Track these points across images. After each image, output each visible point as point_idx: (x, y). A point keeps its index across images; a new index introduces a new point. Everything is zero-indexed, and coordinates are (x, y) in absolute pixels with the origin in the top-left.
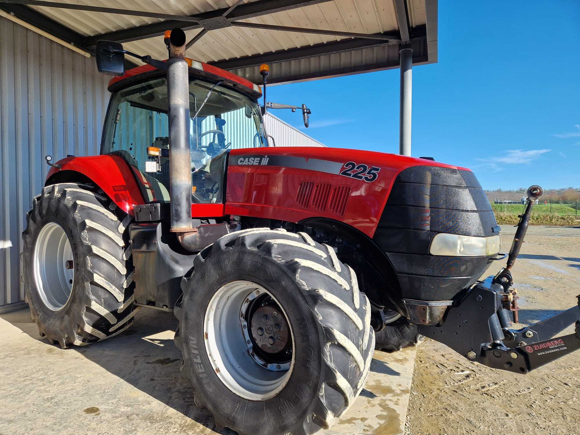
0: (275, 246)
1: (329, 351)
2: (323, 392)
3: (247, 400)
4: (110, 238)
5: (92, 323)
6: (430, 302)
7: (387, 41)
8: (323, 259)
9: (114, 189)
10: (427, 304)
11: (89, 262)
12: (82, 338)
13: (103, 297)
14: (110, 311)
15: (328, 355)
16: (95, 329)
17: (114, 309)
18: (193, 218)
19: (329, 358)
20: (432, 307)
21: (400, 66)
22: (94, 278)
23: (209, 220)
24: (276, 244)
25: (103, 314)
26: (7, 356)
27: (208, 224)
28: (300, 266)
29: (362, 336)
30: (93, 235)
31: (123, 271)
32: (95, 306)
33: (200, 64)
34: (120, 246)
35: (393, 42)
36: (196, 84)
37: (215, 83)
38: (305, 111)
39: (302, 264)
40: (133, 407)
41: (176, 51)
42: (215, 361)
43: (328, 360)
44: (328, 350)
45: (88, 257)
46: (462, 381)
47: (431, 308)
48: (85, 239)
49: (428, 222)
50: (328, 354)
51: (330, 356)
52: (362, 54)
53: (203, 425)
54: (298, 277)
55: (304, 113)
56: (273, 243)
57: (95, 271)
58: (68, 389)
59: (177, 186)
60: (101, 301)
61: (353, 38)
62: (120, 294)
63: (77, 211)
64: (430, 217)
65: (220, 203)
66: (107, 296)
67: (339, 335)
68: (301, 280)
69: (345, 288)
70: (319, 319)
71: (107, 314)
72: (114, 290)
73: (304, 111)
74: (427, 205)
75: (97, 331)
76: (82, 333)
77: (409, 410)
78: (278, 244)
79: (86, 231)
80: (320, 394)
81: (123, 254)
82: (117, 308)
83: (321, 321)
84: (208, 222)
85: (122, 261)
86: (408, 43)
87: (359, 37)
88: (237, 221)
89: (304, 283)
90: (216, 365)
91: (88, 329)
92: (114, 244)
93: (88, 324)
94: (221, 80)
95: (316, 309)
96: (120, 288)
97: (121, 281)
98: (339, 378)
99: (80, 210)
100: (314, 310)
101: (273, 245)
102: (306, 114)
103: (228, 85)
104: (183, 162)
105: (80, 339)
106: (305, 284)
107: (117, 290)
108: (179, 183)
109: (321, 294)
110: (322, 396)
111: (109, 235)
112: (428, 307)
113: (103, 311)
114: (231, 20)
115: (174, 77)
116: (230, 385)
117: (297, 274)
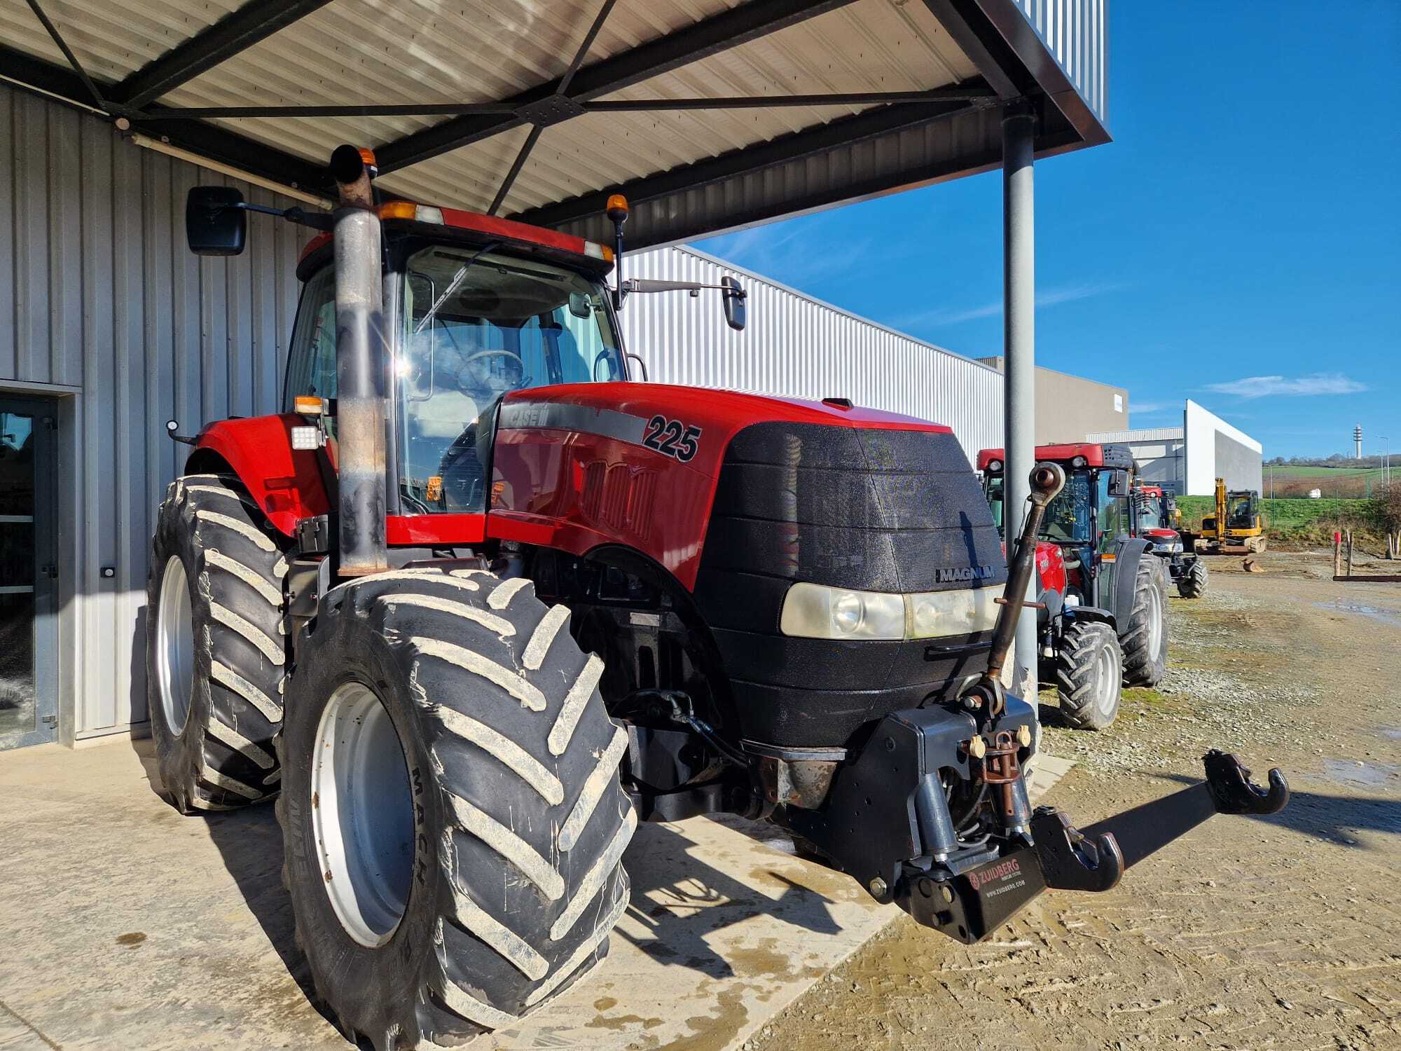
0: (392, 608)
1: (452, 847)
2: (442, 937)
3: (357, 943)
4: (252, 588)
5: (218, 765)
6: (786, 750)
7: (967, 104)
8: (500, 639)
9: (266, 485)
10: (780, 755)
11: (209, 636)
12: (210, 794)
13: (237, 711)
14: (254, 740)
15: (449, 855)
16: (225, 778)
17: (262, 738)
18: (389, 546)
19: (451, 861)
20: (793, 761)
21: (1003, 163)
22: (212, 671)
23: (454, 549)
24: (393, 604)
25: (236, 747)
26: (80, 821)
27: (452, 557)
28: (417, 653)
29: (564, 818)
30: (219, 580)
31: (278, 658)
32: (217, 728)
33: (438, 211)
34: (273, 604)
35: (982, 102)
36: (438, 254)
37: (480, 248)
38: (730, 292)
39: (422, 651)
40: (209, 941)
41: (347, 192)
42: (327, 855)
43: (448, 866)
44: (450, 844)
45: (205, 626)
46: (985, 962)
47: (791, 763)
48: (204, 590)
49: (794, 557)
50: (449, 851)
51: (453, 858)
52: (899, 144)
53: (305, 993)
54: (413, 678)
55: (725, 297)
56: (387, 602)
57: (219, 656)
58: (127, 893)
59: (347, 478)
60: (231, 718)
61: (889, 104)
62: (272, 706)
63: (197, 532)
64: (797, 544)
65: (478, 513)
66: (245, 708)
67: (468, 811)
68: (418, 685)
69: (529, 707)
70: (438, 773)
71: (247, 747)
72: (257, 696)
73: (727, 292)
74: (792, 516)
75: (232, 781)
76: (205, 785)
77: (786, 1014)
78: (398, 605)
79: (206, 573)
80: (436, 941)
81: (279, 622)
82: (271, 736)
83: (439, 776)
84: (452, 553)
85: (274, 636)
86: (1018, 102)
87: (902, 101)
88: (512, 552)
89: (423, 692)
90: (327, 864)
91: (211, 775)
92: (260, 601)
93: (211, 765)
94: (495, 242)
95: (433, 751)
96: (273, 694)
97: (275, 678)
98: (461, 907)
99: (203, 530)
100: (430, 751)
101: (386, 607)
102: (730, 298)
103: (518, 249)
104: (360, 426)
105: (205, 796)
106: (423, 695)
107: (263, 696)
108: (350, 470)
109: (441, 717)
110: (440, 946)
111: (250, 582)
112: (781, 761)
113: (237, 741)
114: (578, 99)
115: (343, 248)
116: (343, 909)
117: (413, 672)
